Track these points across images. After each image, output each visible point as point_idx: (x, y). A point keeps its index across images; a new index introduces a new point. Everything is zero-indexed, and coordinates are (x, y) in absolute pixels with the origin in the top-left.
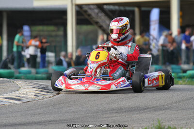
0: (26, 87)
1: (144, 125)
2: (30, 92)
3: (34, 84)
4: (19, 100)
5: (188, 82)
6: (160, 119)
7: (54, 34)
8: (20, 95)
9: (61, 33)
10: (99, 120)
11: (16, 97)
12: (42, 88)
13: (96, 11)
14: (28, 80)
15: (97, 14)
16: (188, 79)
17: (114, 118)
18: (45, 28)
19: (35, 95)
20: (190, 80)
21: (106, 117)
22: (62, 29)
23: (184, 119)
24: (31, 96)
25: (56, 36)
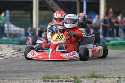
0: (7, 49)
1: (83, 74)
2: (9, 52)
3: (12, 47)
4: (3, 57)
5: (110, 48)
6: (93, 70)
7: (24, 16)
8: (3, 54)
9: (29, 15)
10: (54, 70)
11: (1, 55)
12: (17, 50)
13: (52, 2)
14: (8, 45)
15: (53, 3)
16: (110, 46)
17: (64, 70)
18: (18, 12)
19: (13, 54)
20: (112, 47)
21: (58, 69)
22: (29, 13)
23: (109, 71)
24: (10, 54)
25: (26, 17)
